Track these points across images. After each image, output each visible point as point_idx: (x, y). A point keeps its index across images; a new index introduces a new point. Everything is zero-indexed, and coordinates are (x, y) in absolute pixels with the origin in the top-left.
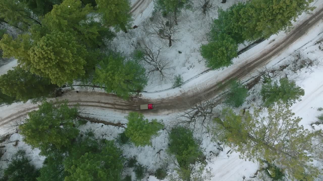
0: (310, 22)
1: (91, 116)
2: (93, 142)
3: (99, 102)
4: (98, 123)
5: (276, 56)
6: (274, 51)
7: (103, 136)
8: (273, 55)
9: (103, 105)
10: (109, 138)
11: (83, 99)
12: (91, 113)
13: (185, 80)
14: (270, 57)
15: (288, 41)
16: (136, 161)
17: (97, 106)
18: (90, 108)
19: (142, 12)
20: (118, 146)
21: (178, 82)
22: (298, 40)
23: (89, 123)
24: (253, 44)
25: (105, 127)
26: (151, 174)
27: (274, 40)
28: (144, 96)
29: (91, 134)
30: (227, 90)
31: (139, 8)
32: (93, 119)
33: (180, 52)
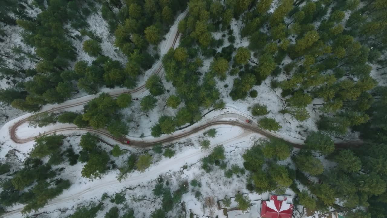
0: (200, 128)
1: (103, 139)
2: (100, 150)
3: (107, 134)
4: (104, 143)
5: (184, 137)
6: (184, 135)
7: (105, 149)
8: (183, 136)
9: (109, 135)
10: (107, 151)
11: (101, 130)
12: (103, 137)
13: (145, 136)
14: (182, 137)
15: (190, 133)
16: (114, 163)
17: (106, 135)
18: (103, 135)
19: (143, 92)
20: (109, 154)
21: (142, 136)
22: (194, 134)
23: (101, 142)
24: (178, 129)
25: (107, 145)
26: (118, 169)
27: (185, 131)
28: (127, 137)
29: (100, 147)
30: (158, 146)
31: (142, 90)
32: (103, 140)
33: (150, 121)
